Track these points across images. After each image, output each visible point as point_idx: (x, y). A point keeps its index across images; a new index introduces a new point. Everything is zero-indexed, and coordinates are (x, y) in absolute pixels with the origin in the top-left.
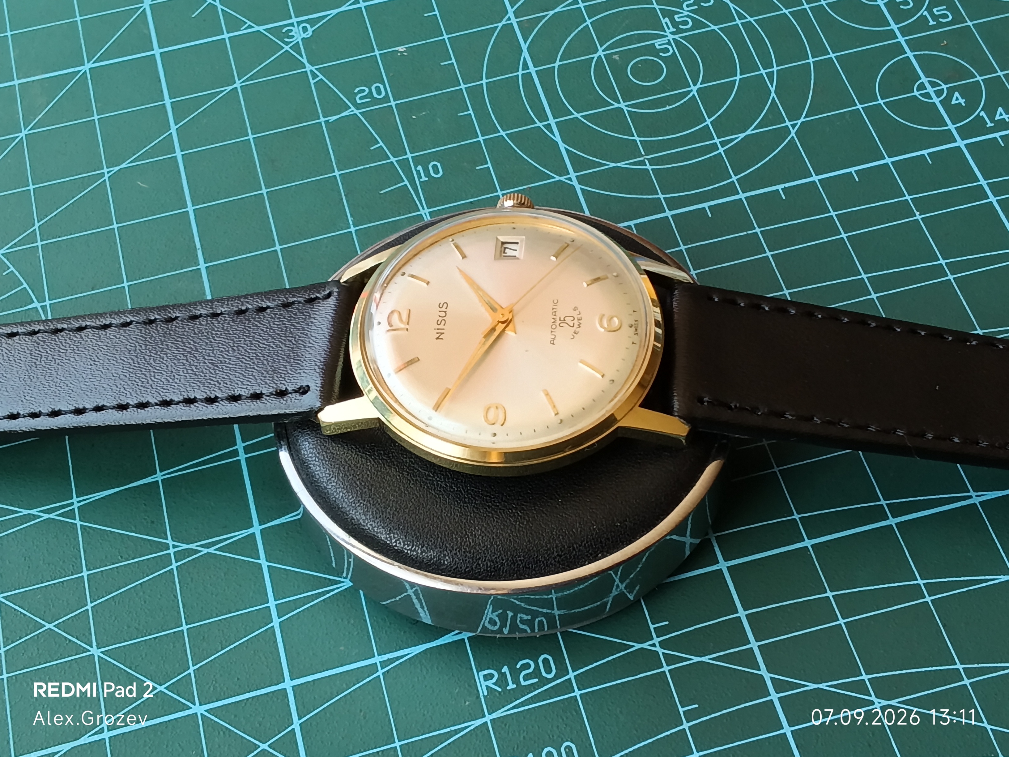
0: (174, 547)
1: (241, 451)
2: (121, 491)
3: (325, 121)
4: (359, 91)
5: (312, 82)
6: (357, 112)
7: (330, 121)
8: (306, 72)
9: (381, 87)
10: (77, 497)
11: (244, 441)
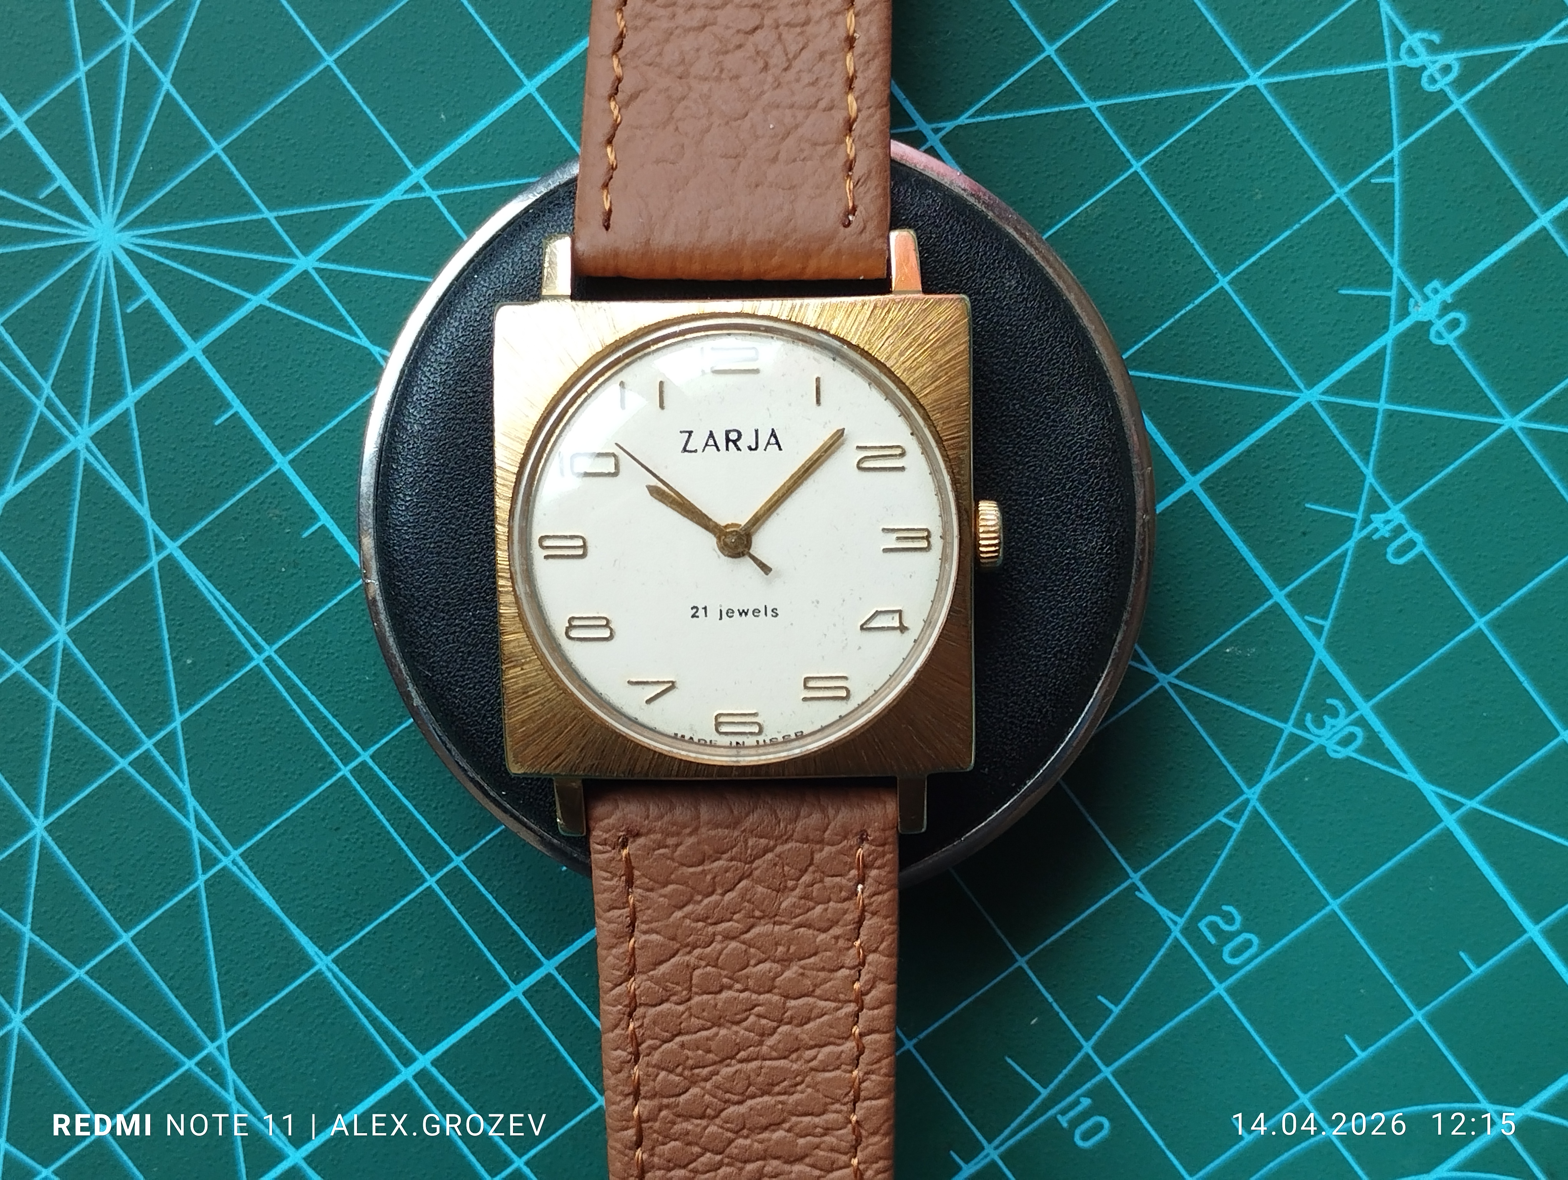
0: (219, 1048)
1: (416, 1067)
2: (277, 918)
3: (1134, 884)
4: (1230, 913)
5: (1220, 817)
6: (1176, 932)
7: (1137, 893)
8: (1242, 793)
9: (1253, 950)
10: (242, 855)
11: (435, 1063)
